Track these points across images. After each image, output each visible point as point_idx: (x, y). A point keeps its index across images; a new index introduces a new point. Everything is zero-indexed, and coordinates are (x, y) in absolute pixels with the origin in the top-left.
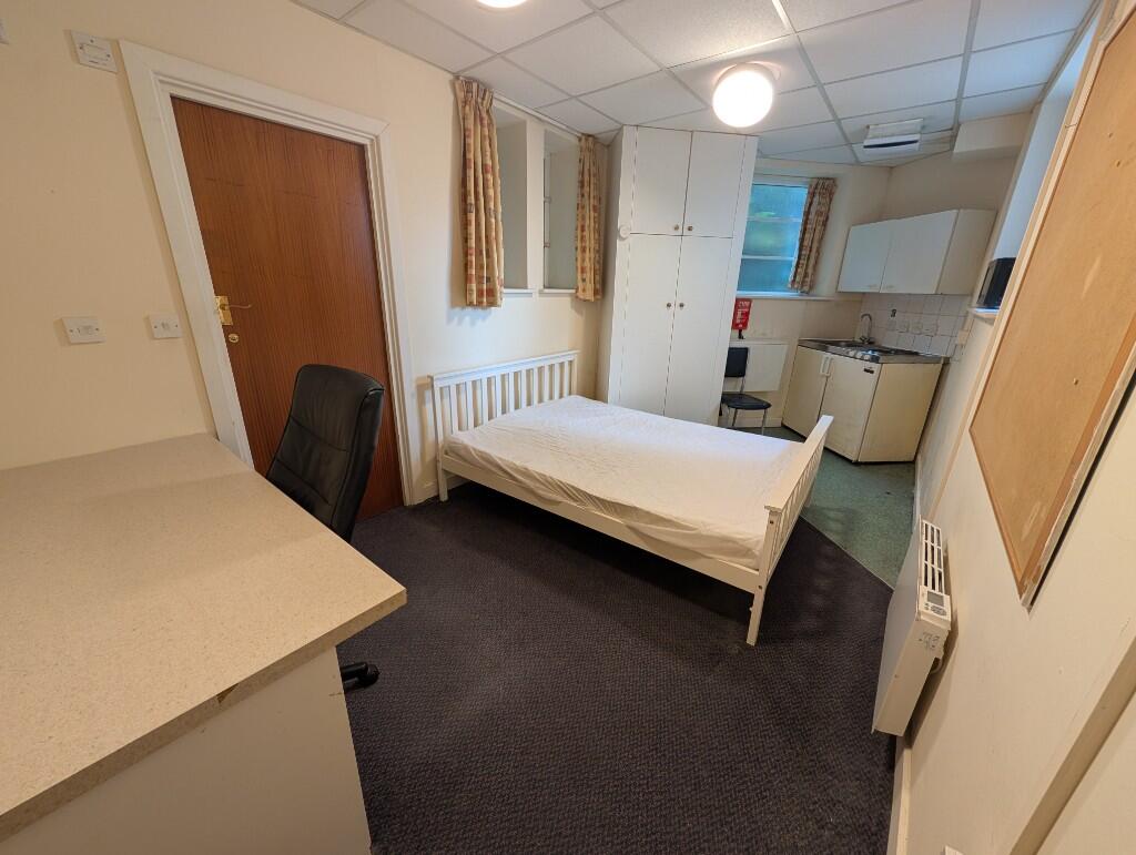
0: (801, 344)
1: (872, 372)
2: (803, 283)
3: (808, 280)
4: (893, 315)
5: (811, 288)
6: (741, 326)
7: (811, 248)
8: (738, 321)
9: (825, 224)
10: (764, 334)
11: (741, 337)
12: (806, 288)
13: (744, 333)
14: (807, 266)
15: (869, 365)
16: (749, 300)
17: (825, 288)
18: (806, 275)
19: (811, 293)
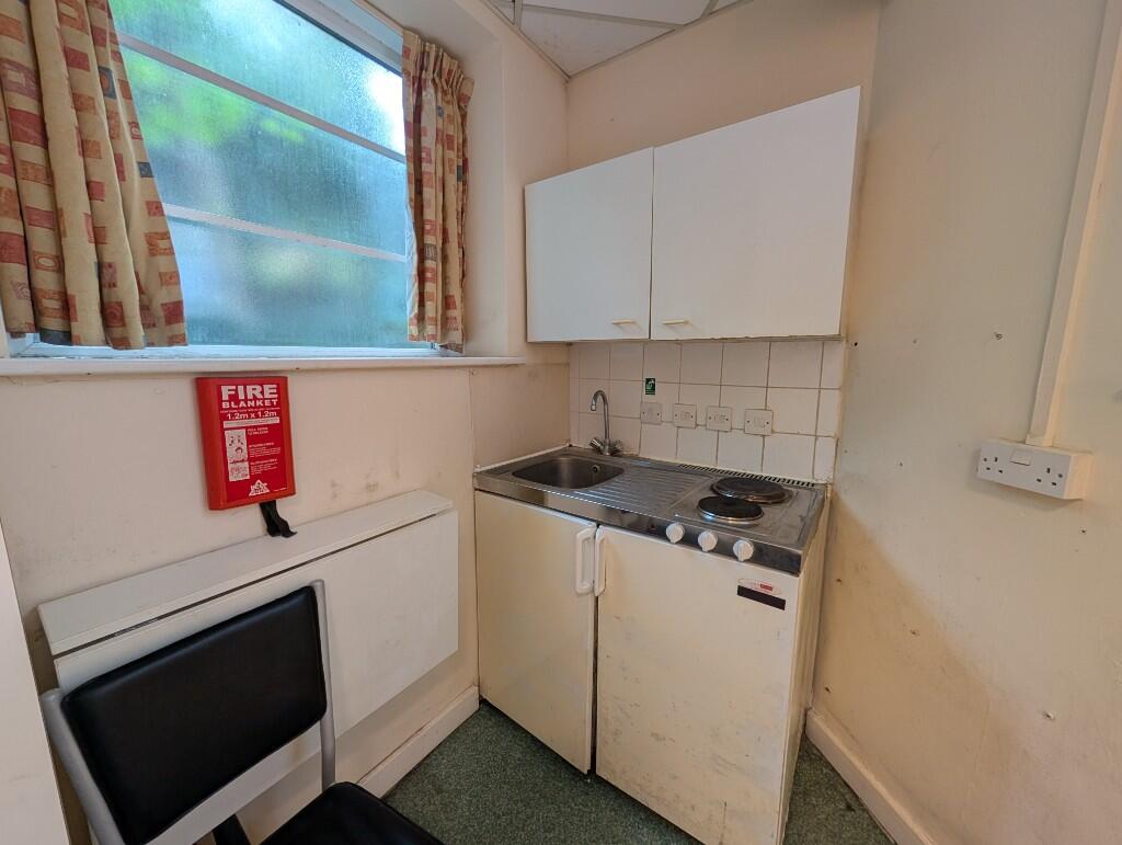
0: (485, 482)
1: (779, 604)
2: (445, 322)
3: (456, 313)
4: (652, 390)
5: (466, 335)
6: (260, 488)
7: (445, 231)
8: (240, 471)
9: (463, 169)
10: (370, 488)
11: (277, 527)
12: (456, 337)
13: (284, 509)
14: (445, 278)
15: (758, 576)
16: (280, 382)
17: (499, 336)
18: (447, 302)
19: (472, 345)
